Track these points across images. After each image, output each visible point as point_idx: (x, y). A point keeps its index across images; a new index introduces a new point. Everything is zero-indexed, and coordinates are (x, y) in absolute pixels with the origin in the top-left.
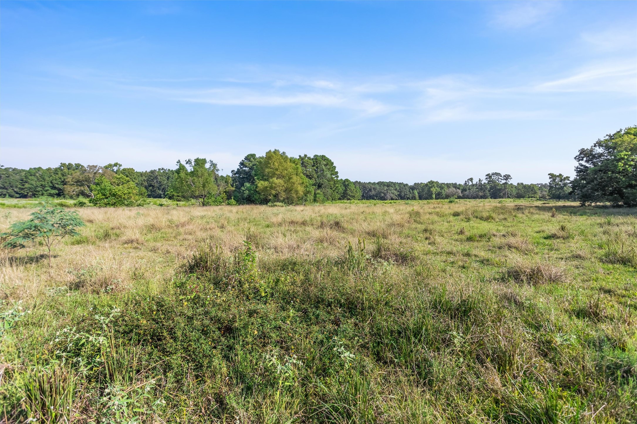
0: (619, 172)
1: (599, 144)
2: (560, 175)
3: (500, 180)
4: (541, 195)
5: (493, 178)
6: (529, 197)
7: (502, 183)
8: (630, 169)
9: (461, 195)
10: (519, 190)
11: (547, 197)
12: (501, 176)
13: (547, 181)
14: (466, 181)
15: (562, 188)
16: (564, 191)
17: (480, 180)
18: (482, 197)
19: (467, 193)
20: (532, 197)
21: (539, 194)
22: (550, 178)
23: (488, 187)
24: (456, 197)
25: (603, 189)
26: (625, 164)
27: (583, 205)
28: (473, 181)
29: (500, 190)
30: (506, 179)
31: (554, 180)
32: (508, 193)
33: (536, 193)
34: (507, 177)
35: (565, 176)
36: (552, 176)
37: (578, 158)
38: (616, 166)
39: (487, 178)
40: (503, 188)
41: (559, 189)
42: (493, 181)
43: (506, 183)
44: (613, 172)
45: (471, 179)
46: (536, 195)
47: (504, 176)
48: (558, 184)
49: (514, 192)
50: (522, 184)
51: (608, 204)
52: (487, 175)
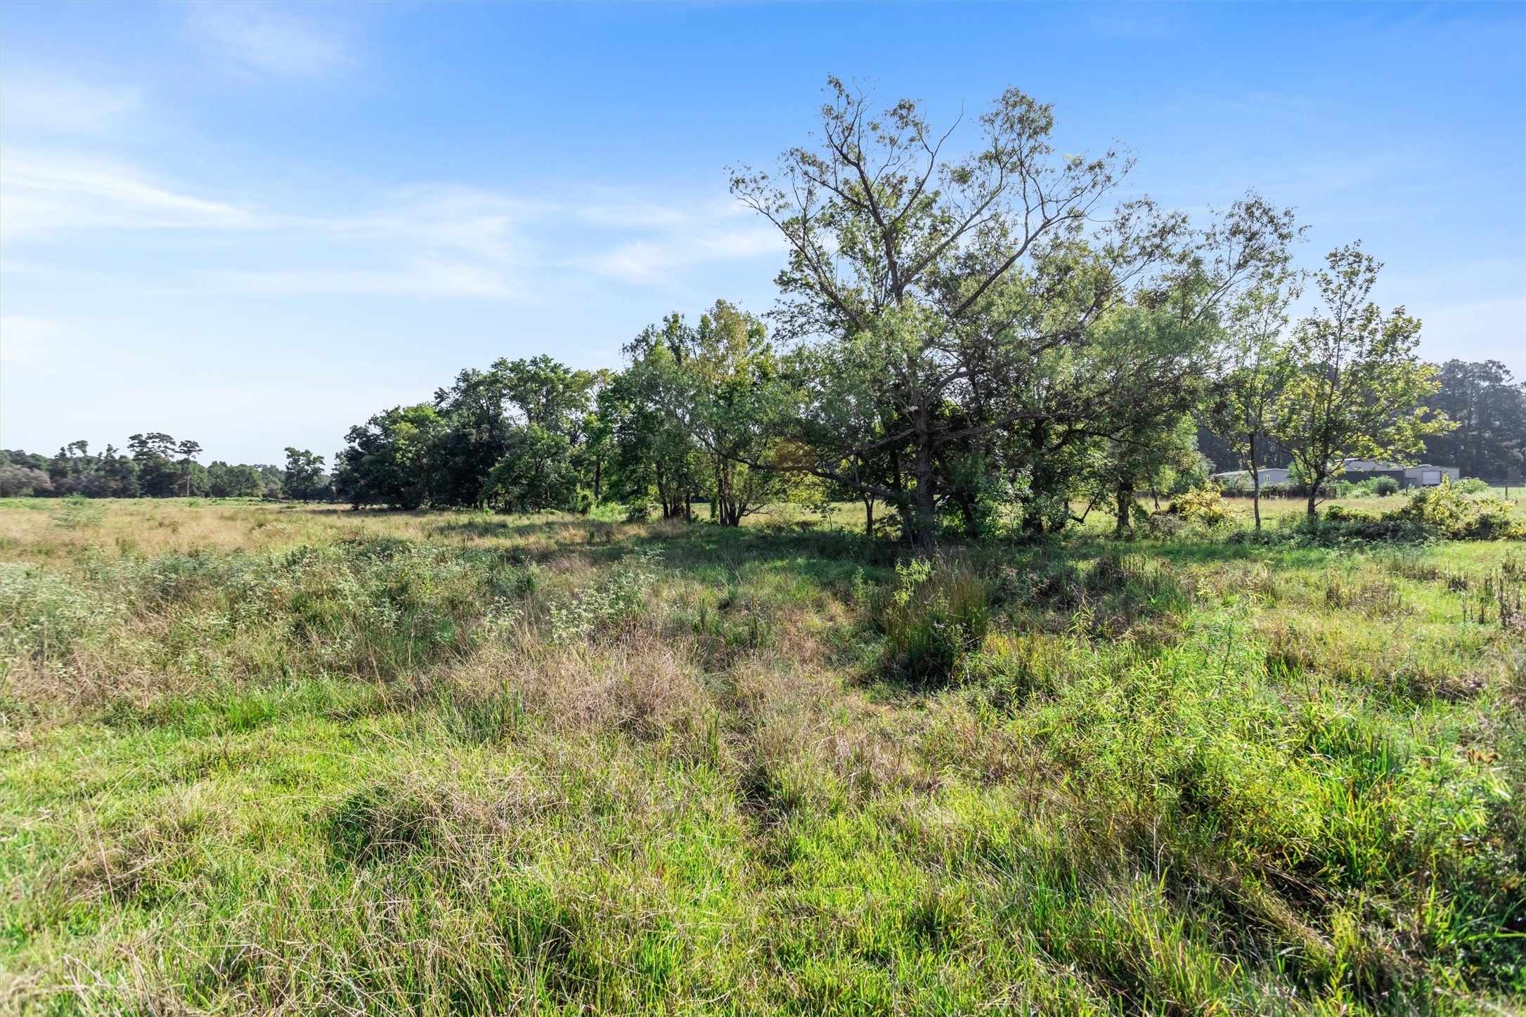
0: (397, 465)
1: (374, 421)
2: (307, 452)
3: (170, 452)
4: (266, 491)
5: (150, 445)
6: (240, 495)
7: (174, 460)
8: (408, 463)
9: (49, 485)
10: (217, 477)
11: (280, 496)
12: (173, 443)
13: (282, 464)
14: (63, 449)
15: (310, 477)
16: (313, 484)
17: (110, 449)
18: (118, 494)
19: (70, 479)
20: (247, 494)
21: (263, 489)
22: (289, 457)
23: (137, 468)
24: (30, 491)
25: (379, 487)
26: (403, 456)
27: (356, 509)
28: (88, 448)
29: (171, 476)
30: (188, 452)
31: (296, 461)
32: (191, 485)
33: (256, 486)
34: (190, 447)
35: (315, 455)
36: (292, 453)
37: (350, 439)
38: (394, 458)
39: (132, 446)
40: (180, 472)
41: (305, 479)
42: (150, 455)
43: (186, 461)
44: (391, 464)
45: (82, 445)
46: (256, 491)
47: (183, 444)
48: (302, 470)
49: (207, 484)
50: (223, 464)
51: (385, 506)
52: (133, 438)
